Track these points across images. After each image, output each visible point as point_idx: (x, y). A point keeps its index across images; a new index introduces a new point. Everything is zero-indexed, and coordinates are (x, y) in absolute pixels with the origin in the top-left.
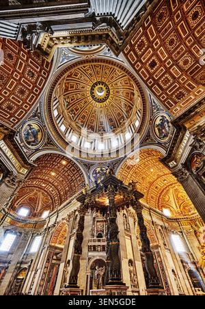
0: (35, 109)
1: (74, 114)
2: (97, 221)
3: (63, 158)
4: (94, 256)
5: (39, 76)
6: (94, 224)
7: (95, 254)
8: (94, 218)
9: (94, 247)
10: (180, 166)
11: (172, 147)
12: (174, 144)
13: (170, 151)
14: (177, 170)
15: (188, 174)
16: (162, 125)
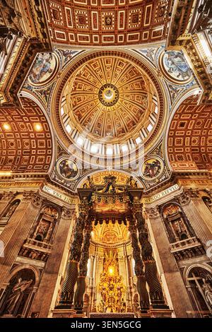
0: (73, 50)
1: (75, 88)
2: (43, 220)
3: (42, 123)
4: (22, 264)
5: (113, 33)
6: (38, 221)
7: (25, 260)
8: (42, 214)
9: (30, 250)
10: (153, 206)
11: (156, 189)
12: (159, 187)
13: (152, 190)
14: (149, 207)
15: (159, 215)
16: (152, 166)
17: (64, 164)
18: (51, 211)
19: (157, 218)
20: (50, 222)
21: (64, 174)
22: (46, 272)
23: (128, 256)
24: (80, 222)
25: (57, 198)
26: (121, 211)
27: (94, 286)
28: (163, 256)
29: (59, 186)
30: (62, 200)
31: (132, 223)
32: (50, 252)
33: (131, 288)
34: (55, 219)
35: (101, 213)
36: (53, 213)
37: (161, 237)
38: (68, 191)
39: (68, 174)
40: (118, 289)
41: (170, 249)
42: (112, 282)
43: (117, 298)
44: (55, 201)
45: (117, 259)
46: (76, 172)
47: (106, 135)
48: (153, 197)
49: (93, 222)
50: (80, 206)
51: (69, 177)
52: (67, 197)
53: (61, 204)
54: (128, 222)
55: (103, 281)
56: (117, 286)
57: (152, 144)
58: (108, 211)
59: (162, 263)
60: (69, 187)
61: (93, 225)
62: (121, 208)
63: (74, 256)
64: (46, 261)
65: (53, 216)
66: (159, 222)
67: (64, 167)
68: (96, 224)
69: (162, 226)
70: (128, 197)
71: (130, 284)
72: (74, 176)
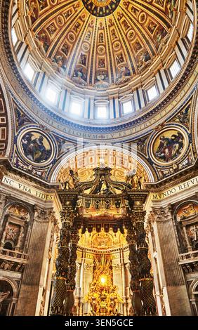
2: (10, 223)
6: (4, 226)
8: (7, 217)
10: (165, 204)
11: (171, 180)
12: (176, 177)
13: (165, 182)
14: (158, 206)
15: (170, 217)
16: (171, 143)
17: (29, 140)
18: (19, 211)
19: (168, 221)
20: (19, 226)
21: (30, 157)
22: (25, 284)
23: (125, 264)
24: (64, 235)
25: (25, 193)
26: (117, 217)
27: (81, 296)
28: (168, 267)
29: (25, 176)
30: (32, 196)
31: (131, 231)
32: (25, 262)
33: (127, 299)
34: (26, 222)
35: (90, 219)
36: (22, 214)
37: (170, 245)
38: (40, 183)
39: (36, 156)
40: (111, 300)
41: (178, 260)
42: (104, 293)
43: (109, 309)
44: (23, 198)
45: (111, 268)
46: (49, 152)
47: (96, 80)
48: (165, 192)
49: (80, 231)
50: (63, 214)
51: (38, 160)
52: (39, 191)
53: (32, 202)
54: (126, 231)
55: (93, 291)
56: (109, 296)
57: (174, 103)
58: (100, 216)
59: (166, 275)
60: (40, 177)
61: (80, 234)
62: (117, 213)
63: (61, 272)
64: (22, 272)
65: (22, 218)
66: (170, 227)
67: (29, 143)
68: (83, 232)
69: (173, 231)
70: (127, 202)
71: (126, 295)
72: (46, 159)
